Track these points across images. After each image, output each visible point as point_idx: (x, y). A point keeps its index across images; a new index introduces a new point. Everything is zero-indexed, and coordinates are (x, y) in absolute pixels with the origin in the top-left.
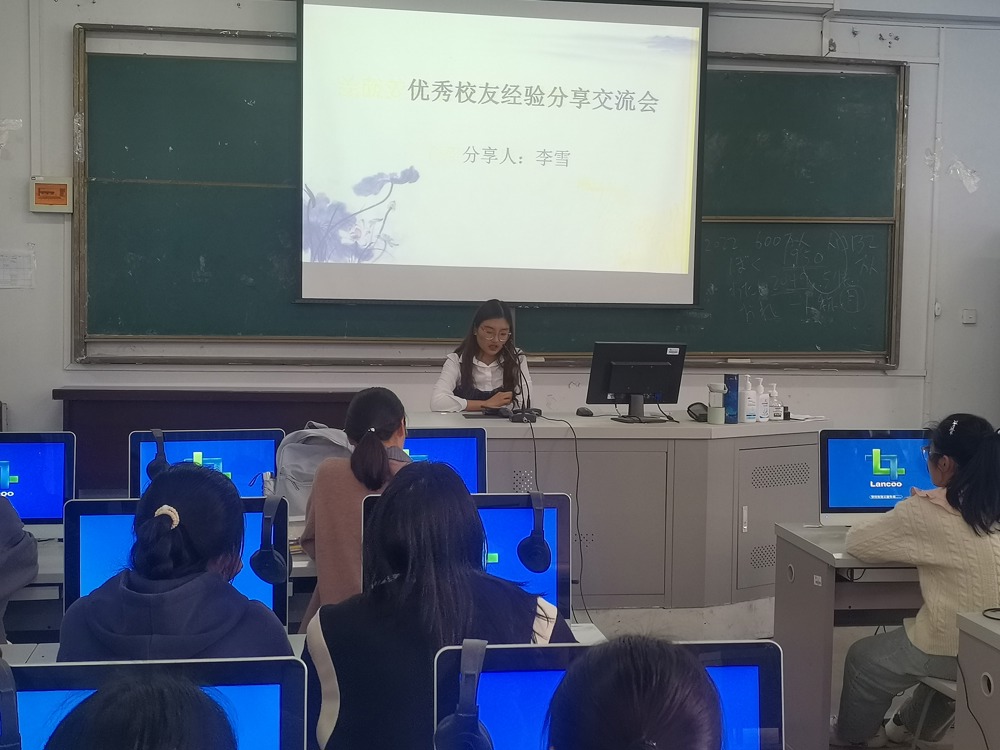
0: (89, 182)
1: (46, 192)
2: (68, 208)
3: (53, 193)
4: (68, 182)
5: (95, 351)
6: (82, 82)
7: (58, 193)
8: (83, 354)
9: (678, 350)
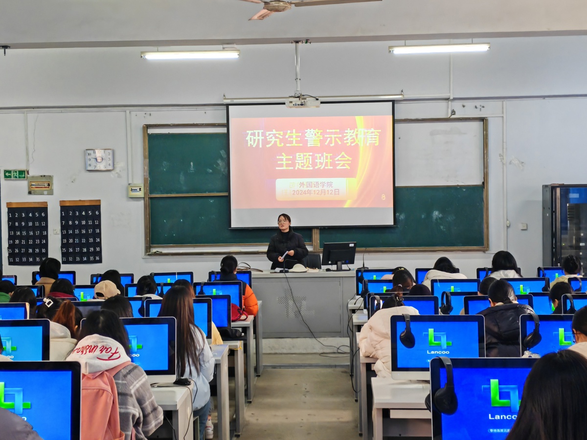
2: (142, 195)
4: (142, 185)
5: (154, 250)
8: (148, 251)
9: (353, 244)
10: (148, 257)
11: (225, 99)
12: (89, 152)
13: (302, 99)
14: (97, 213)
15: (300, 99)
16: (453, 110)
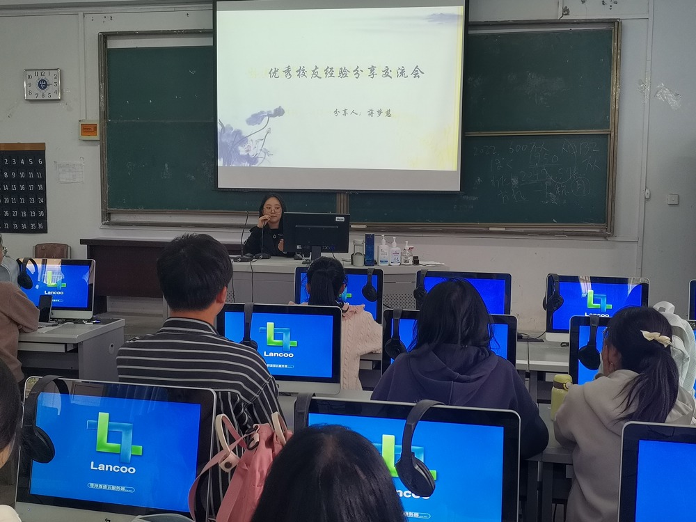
0: (108, 123)
2: (97, 137)
3: (90, 129)
4: (97, 123)
5: (115, 218)
6: (103, 65)
8: (107, 219)
9: (343, 218)
10: (107, 227)
12: (29, 73)
14: (40, 162)
16: (566, 7)
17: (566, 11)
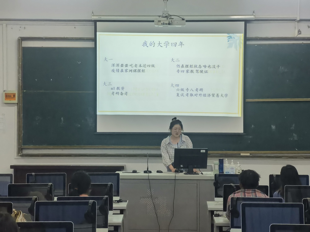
0: (23, 92)
1: (8, 96)
2: (16, 101)
3: (11, 96)
4: (16, 92)
5: (25, 152)
6: (21, 57)
7: (12, 96)
8: (21, 152)
9: (205, 151)
10: (20, 157)
11: (94, 16)
13: (170, 19)
15: (167, 19)
16: (299, 30)
17: (300, 32)
